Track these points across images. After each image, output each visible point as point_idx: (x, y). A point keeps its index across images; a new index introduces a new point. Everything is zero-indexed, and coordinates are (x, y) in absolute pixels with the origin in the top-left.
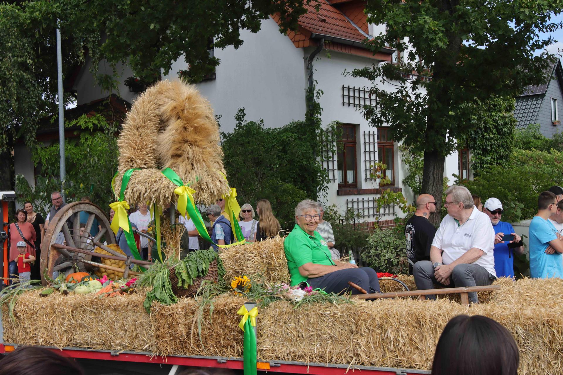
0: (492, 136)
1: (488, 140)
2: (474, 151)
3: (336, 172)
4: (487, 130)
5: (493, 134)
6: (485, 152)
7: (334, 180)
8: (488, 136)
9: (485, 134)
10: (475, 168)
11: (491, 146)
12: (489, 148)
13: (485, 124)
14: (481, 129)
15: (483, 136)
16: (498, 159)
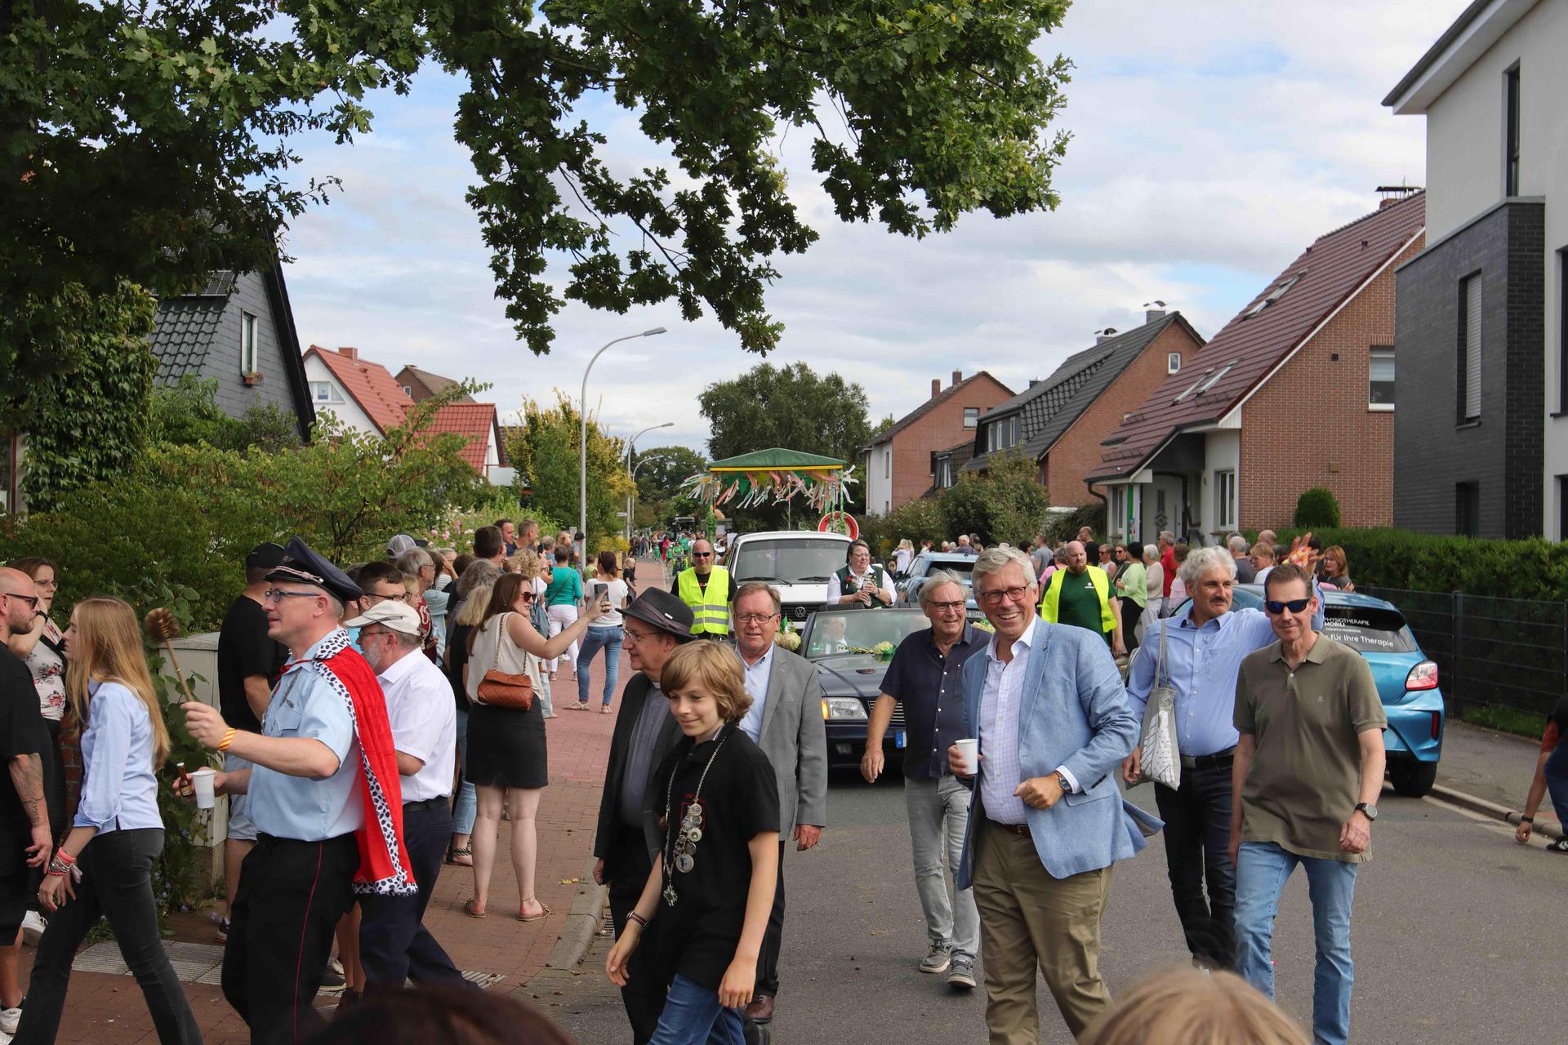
0: (87, 399)
1: (76, 408)
2: (34, 439)
4: (73, 379)
5: (91, 393)
6: (65, 443)
8: (76, 399)
10: (33, 488)
11: (83, 427)
12: (77, 433)
15: (63, 397)
16: (100, 464)
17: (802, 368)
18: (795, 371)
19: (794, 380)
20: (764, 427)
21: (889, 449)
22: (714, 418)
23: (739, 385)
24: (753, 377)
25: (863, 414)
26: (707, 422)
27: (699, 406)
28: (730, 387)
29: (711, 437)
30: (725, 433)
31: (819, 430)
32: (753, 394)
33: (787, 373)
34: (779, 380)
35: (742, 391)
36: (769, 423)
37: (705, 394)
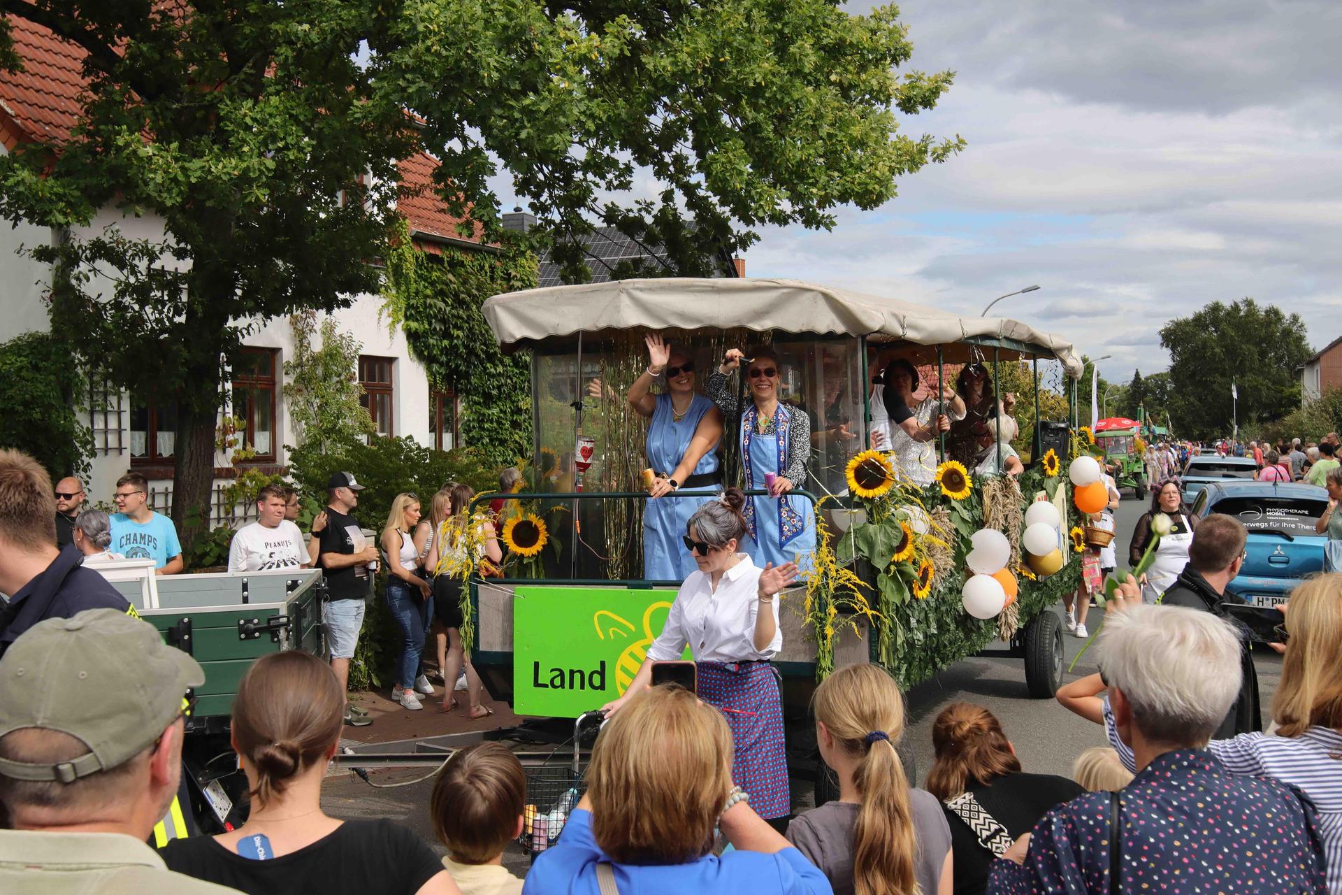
0: (500, 369)
1: (493, 376)
2: (468, 398)
3: (127, 435)
4: (491, 358)
5: (504, 366)
6: (488, 400)
7: (120, 450)
8: (493, 370)
9: (488, 365)
10: (468, 431)
11: (499, 388)
12: (495, 392)
13: (487, 347)
14: (478, 356)
15: (485, 369)
16: (513, 413)
17: (1249, 303)
18: (1242, 307)
19: (1242, 313)
20: (1214, 354)
21: (1318, 367)
22: (1173, 349)
23: (1193, 320)
24: (1205, 314)
25: (1301, 338)
26: (1167, 352)
27: (1160, 339)
28: (1186, 323)
29: (1172, 363)
30: (1182, 360)
31: (1263, 354)
32: (1205, 327)
33: (1236, 308)
34: (1228, 314)
35: (1195, 325)
36: (1217, 350)
37: (1166, 330)
